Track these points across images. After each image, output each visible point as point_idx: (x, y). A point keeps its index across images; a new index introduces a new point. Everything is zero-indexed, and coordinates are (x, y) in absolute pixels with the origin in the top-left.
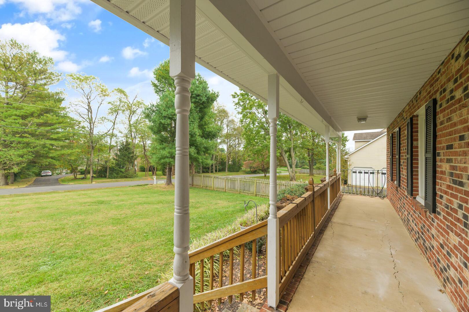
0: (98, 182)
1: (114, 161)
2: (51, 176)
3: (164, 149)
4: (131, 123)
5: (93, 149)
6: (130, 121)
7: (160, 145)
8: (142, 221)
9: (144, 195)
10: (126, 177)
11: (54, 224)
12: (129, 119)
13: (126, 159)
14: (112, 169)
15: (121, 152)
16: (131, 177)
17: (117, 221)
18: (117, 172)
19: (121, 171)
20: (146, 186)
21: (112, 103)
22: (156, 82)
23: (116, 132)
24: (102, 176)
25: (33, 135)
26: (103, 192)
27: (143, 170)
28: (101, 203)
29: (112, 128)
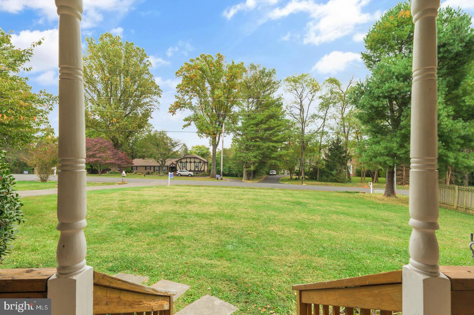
0: (308, 184)
1: (324, 162)
2: (275, 175)
3: (378, 143)
4: (344, 115)
5: (304, 149)
6: (342, 114)
7: (374, 138)
8: (328, 232)
9: (347, 204)
10: (337, 182)
11: (255, 214)
12: (342, 111)
13: (336, 159)
14: (322, 172)
15: (331, 152)
16: (343, 181)
17: (301, 225)
18: (327, 174)
19: (331, 174)
20: (355, 194)
21: (323, 97)
22: (369, 52)
23: (326, 129)
24: (313, 178)
25: (262, 139)
26: (306, 194)
27: (359, 174)
28: (299, 204)
29: (323, 125)
